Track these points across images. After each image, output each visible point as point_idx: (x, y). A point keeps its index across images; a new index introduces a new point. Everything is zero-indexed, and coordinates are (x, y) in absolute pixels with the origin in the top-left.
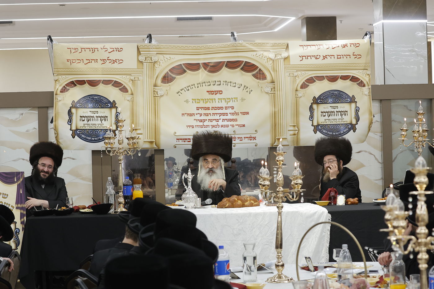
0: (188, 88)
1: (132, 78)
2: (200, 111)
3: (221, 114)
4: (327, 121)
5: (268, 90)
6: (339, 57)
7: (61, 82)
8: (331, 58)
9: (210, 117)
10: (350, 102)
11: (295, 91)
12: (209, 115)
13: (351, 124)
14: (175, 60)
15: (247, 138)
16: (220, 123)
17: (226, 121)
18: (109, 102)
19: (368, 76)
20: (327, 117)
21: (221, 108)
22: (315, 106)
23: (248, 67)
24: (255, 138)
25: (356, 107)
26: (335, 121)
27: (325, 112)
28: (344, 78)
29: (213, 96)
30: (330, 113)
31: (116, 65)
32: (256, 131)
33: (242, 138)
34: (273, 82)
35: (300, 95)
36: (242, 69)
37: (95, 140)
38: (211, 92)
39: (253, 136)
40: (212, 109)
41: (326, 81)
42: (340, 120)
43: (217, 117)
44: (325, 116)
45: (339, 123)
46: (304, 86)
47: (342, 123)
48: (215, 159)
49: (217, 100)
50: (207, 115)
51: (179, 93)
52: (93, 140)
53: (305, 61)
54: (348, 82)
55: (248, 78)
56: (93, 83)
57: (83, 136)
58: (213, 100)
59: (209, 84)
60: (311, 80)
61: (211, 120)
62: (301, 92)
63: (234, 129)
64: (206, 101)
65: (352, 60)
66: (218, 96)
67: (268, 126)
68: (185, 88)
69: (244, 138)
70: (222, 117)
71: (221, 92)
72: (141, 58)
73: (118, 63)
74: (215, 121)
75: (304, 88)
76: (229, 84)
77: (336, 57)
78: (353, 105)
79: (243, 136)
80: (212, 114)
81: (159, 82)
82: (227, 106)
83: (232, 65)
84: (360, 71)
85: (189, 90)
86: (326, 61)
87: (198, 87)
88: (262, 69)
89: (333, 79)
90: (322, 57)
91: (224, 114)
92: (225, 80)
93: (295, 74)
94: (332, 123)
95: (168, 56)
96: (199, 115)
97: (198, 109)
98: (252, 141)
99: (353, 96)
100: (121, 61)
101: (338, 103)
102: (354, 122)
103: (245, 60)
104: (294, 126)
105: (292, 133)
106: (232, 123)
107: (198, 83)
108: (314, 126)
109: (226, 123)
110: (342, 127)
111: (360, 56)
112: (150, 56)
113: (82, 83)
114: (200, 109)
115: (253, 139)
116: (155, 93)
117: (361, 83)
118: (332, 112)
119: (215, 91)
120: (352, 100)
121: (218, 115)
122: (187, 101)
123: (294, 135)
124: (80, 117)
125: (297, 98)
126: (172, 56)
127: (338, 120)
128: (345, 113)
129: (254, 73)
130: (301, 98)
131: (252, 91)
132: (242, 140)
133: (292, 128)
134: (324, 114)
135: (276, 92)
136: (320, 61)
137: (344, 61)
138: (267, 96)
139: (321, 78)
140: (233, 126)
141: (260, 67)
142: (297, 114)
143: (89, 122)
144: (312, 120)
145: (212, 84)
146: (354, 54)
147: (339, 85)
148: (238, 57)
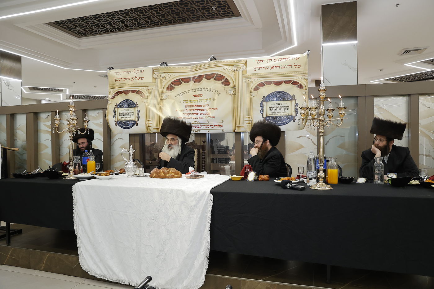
0: (182, 94)
1: (149, 88)
2: (188, 108)
3: (200, 110)
4: (274, 114)
5: (231, 92)
6: (283, 67)
7: (112, 92)
8: (277, 68)
9: (193, 112)
10: (291, 100)
11: (249, 92)
12: (193, 110)
13: (291, 116)
14: (175, 76)
15: (216, 125)
16: (199, 116)
17: (203, 114)
18: (134, 104)
19: (306, 81)
20: (273, 111)
21: (201, 106)
22: (264, 103)
23: (219, 77)
24: (222, 126)
25: (296, 103)
26: (280, 114)
27: (272, 107)
28: (287, 82)
29: (197, 98)
30: (275, 108)
31: (140, 81)
32: (222, 121)
33: (213, 126)
34: (234, 87)
35: (253, 95)
36: (215, 79)
37: (127, 127)
38: (196, 95)
39: (220, 124)
40: (195, 107)
41: (273, 85)
42: (283, 113)
43: (197, 112)
44: (272, 110)
45: (282, 115)
46: (256, 89)
47: (285, 115)
48: (173, 138)
49: (199, 101)
50: (191, 110)
51: (176, 97)
52: (126, 127)
53: (258, 71)
54: (290, 85)
55: (218, 85)
56: (126, 92)
57: (121, 125)
58: (196, 101)
59: (195, 90)
60: (262, 85)
61: (193, 114)
62: (254, 93)
63: (207, 119)
64: (192, 101)
65: (294, 69)
66: (200, 98)
67: (230, 118)
68: (180, 93)
69: (215, 125)
70: (201, 112)
71: (201, 95)
72: (155, 76)
73: (141, 79)
74: (196, 114)
75: (257, 90)
76: (207, 89)
77: (281, 67)
78: (294, 102)
79: (214, 124)
80: (194, 110)
81: (165, 90)
82: (205, 104)
83: (209, 77)
84: (300, 77)
85: (182, 95)
86: (273, 70)
87: (188, 93)
88: (228, 78)
89: (278, 83)
90: (270, 68)
91: (202, 110)
92: (204, 88)
93: (250, 80)
94: (277, 115)
95: (171, 74)
96: (186, 111)
97: (186, 106)
98: (220, 128)
99: (294, 95)
100: (142, 78)
101: (282, 100)
102: (294, 114)
103: (217, 73)
104: (249, 117)
105: (247, 122)
106: (206, 115)
107: (189, 90)
108: (264, 117)
109: (203, 115)
110: (285, 118)
111: (300, 66)
112: (160, 74)
113: (121, 92)
114: (188, 107)
115: (220, 126)
116: (162, 97)
117: (300, 86)
118: (278, 107)
119: (198, 95)
120: (293, 98)
121: (198, 110)
122: (180, 102)
123: (249, 123)
124: (120, 113)
125: (251, 97)
126: (173, 74)
127: (282, 113)
128: (287, 108)
129: (223, 81)
130: (254, 98)
131: (220, 93)
132: (213, 127)
133: (247, 119)
134: (271, 109)
135: (236, 94)
136: (269, 71)
137: (286, 70)
138: (230, 96)
139: (269, 83)
140: (207, 117)
141: (226, 77)
142: (251, 109)
143: (124, 116)
144: (262, 113)
145: (197, 90)
146: (295, 65)
147: (283, 88)
148: (212, 71)
